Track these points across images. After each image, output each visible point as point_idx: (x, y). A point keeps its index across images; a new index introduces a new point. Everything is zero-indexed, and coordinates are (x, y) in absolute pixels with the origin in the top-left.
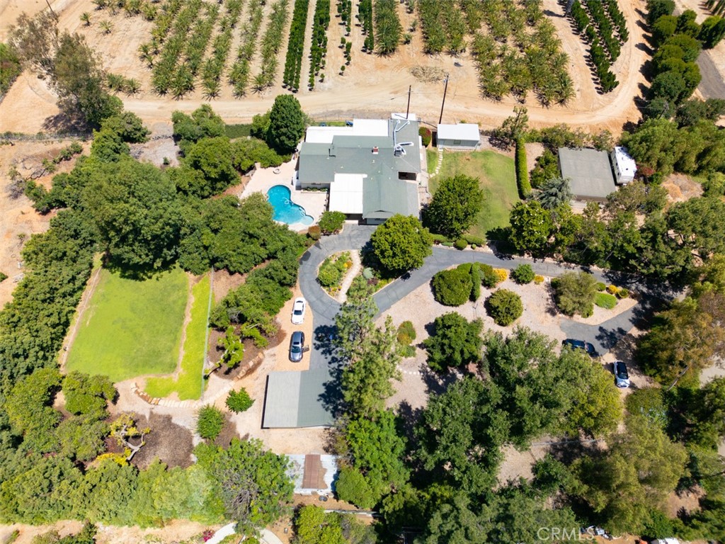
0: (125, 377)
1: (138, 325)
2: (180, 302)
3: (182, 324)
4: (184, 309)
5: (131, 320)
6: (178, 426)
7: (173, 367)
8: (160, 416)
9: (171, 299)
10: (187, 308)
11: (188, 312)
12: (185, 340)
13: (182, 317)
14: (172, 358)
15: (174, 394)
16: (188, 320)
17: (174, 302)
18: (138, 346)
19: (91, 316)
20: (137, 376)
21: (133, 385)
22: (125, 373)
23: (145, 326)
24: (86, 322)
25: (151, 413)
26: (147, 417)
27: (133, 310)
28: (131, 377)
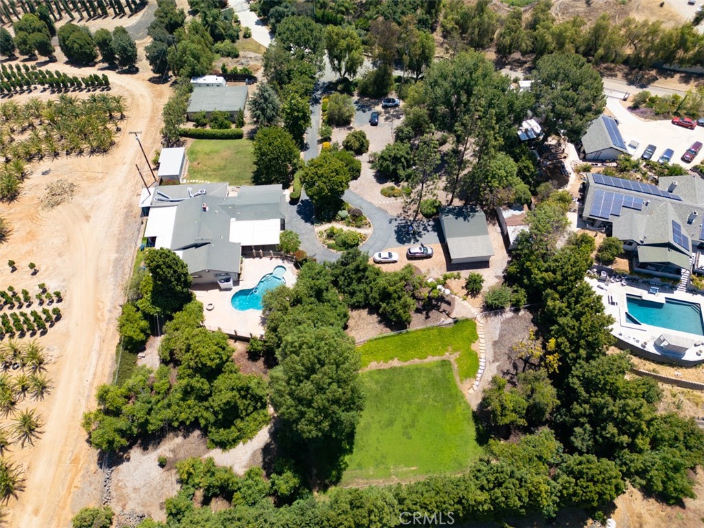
0: (465, 402)
1: (408, 410)
2: (376, 377)
3: (401, 368)
4: (384, 370)
5: (404, 421)
6: (500, 333)
7: (445, 364)
8: (495, 353)
9: (374, 387)
10: (382, 368)
11: (386, 366)
12: (417, 360)
13: (393, 369)
14: (437, 367)
15: (474, 347)
16: (396, 363)
17: (377, 383)
18: (431, 402)
19: (405, 469)
20: (461, 392)
21: (471, 391)
22: (460, 404)
23: (409, 403)
24: (414, 471)
25: (493, 361)
26: (497, 364)
27: (391, 423)
28: (463, 397)
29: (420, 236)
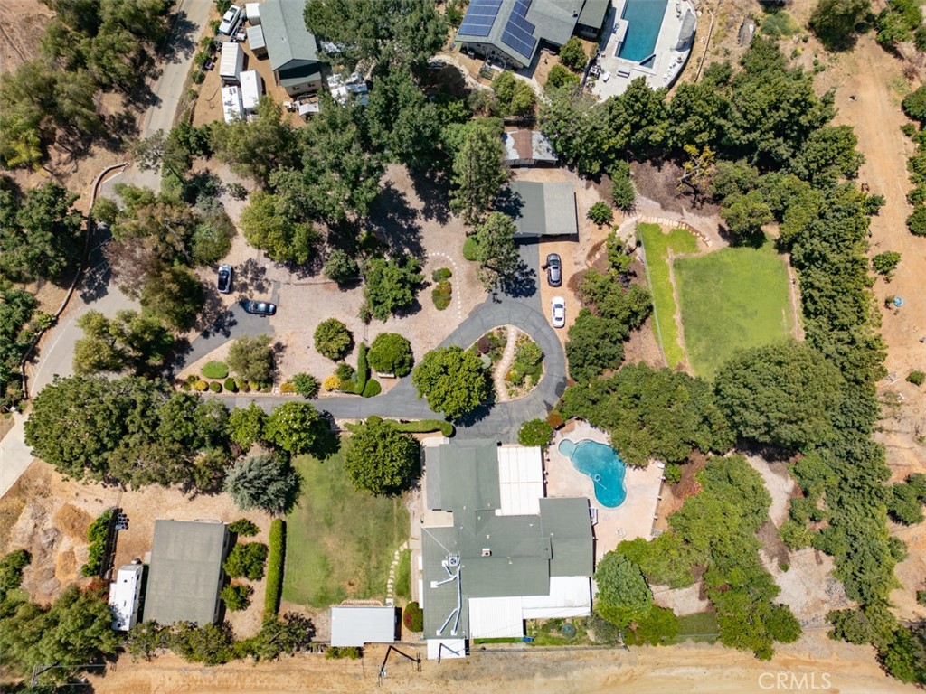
0: (721, 253)
1: (728, 311)
2: (693, 340)
3: (683, 312)
4: (685, 331)
5: (739, 316)
6: (653, 199)
7: (678, 265)
8: (673, 210)
9: (703, 344)
10: (683, 333)
11: (679, 331)
12: (674, 294)
13: (684, 321)
14: (681, 274)
15: (666, 232)
16: (677, 317)
17: (699, 340)
18: (719, 286)
19: (785, 321)
20: (709, 254)
21: (710, 244)
22: (723, 258)
23: (721, 308)
24: (786, 313)
25: (682, 215)
26: (684, 211)
27: (741, 329)
28: (714, 253)
29: (526, 267)
